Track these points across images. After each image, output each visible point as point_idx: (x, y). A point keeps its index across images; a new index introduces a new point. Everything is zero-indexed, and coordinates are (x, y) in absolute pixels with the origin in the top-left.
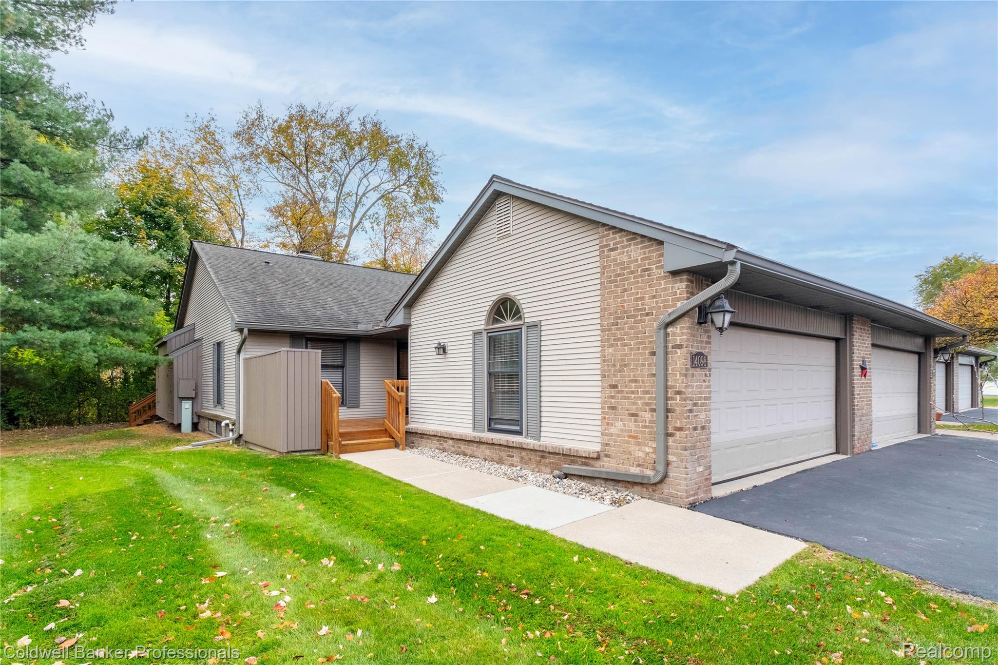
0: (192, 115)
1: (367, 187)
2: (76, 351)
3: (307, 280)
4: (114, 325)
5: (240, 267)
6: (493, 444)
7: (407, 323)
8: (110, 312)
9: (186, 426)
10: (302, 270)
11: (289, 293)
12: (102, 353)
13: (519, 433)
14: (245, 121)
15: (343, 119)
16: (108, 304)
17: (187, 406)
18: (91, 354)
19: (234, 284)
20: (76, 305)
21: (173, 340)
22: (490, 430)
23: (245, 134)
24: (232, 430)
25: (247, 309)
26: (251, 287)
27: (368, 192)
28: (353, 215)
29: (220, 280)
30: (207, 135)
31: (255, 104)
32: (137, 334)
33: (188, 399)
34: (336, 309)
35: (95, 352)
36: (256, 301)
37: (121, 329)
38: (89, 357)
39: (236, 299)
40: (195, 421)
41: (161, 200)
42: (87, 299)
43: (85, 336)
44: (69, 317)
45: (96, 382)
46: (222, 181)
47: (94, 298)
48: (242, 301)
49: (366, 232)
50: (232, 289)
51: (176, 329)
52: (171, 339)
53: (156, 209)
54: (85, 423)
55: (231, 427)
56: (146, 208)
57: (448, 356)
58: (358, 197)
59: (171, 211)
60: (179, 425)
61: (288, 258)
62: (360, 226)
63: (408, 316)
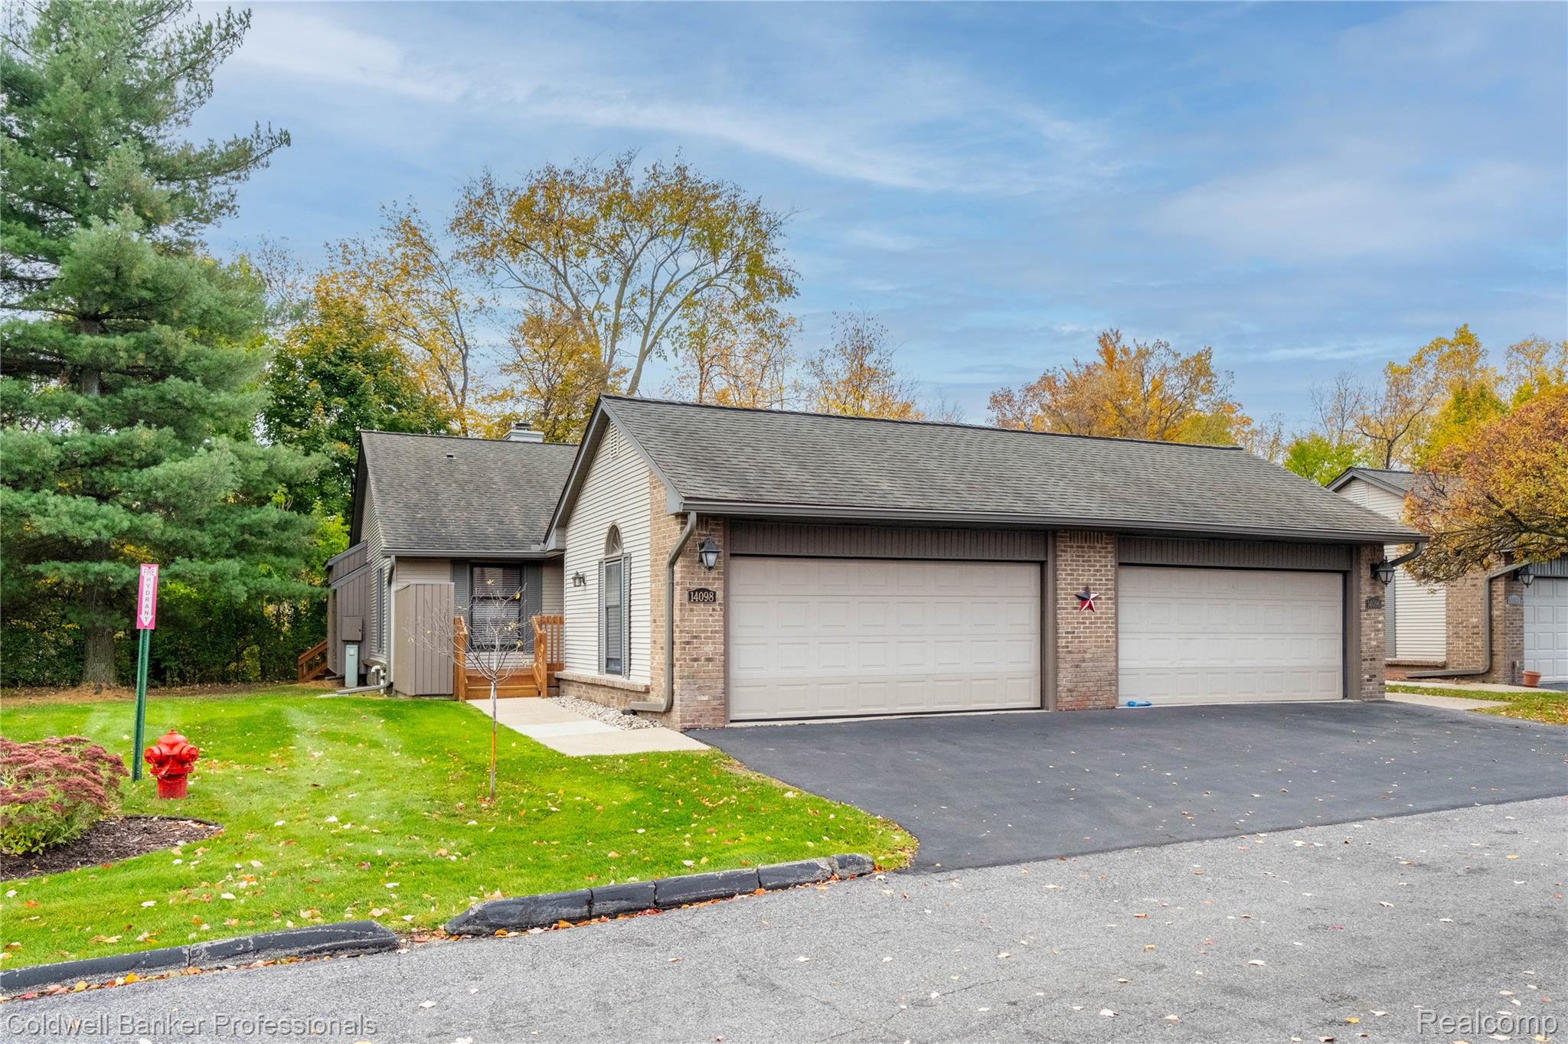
0: (389, 205)
1: (673, 276)
2: (226, 585)
3: (496, 479)
4: (268, 549)
5: (412, 467)
6: (613, 688)
7: (560, 546)
8: (262, 534)
9: (351, 676)
10: (495, 463)
11: (463, 503)
12: (252, 585)
13: (619, 673)
14: (467, 201)
15: (622, 172)
16: (259, 526)
17: (352, 651)
18: (241, 587)
19: (396, 495)
20: (227, 529)
21: (341, 564)
22: (608, 672)
23: (468, 222)
24: (383, 678)
25: (400, 531)
26: (415, 497)
27: (676, 284)
28: (647, 329)
29: (380, 491)
30: (410, 233)
31: (479, 175)
32: (291, 560)
33: (353, 642)
34: (517, 522)
35: (245, 584)
36: (414, 519)
37: (275, 555)
38: (240, 593)
39: (391, 517)
40: (362, 672)
41: (344, 351)
42: (238, 521)
43: (234, 566)
44: (219, 544)
45: (259, 620)
46: (435, 302)
47: (246, 520)
48: (398, 520)
49: (665, 359)
50: (390, 503)
51: (352, 544)
52: (337, 563)
53: (336, 365)
54: (243, 681)
55: (382, 673)
56: (324, 365)
57: (588, 587)
58: (656, 296)
59: (356, 369)
60: (343, 678)
61: (484, 443)
62: (655, 350)
63: (563, 538)
